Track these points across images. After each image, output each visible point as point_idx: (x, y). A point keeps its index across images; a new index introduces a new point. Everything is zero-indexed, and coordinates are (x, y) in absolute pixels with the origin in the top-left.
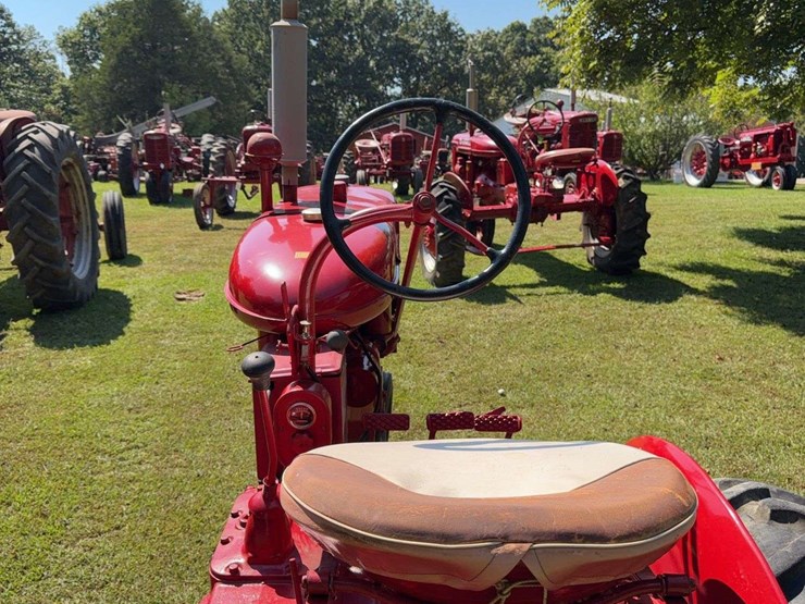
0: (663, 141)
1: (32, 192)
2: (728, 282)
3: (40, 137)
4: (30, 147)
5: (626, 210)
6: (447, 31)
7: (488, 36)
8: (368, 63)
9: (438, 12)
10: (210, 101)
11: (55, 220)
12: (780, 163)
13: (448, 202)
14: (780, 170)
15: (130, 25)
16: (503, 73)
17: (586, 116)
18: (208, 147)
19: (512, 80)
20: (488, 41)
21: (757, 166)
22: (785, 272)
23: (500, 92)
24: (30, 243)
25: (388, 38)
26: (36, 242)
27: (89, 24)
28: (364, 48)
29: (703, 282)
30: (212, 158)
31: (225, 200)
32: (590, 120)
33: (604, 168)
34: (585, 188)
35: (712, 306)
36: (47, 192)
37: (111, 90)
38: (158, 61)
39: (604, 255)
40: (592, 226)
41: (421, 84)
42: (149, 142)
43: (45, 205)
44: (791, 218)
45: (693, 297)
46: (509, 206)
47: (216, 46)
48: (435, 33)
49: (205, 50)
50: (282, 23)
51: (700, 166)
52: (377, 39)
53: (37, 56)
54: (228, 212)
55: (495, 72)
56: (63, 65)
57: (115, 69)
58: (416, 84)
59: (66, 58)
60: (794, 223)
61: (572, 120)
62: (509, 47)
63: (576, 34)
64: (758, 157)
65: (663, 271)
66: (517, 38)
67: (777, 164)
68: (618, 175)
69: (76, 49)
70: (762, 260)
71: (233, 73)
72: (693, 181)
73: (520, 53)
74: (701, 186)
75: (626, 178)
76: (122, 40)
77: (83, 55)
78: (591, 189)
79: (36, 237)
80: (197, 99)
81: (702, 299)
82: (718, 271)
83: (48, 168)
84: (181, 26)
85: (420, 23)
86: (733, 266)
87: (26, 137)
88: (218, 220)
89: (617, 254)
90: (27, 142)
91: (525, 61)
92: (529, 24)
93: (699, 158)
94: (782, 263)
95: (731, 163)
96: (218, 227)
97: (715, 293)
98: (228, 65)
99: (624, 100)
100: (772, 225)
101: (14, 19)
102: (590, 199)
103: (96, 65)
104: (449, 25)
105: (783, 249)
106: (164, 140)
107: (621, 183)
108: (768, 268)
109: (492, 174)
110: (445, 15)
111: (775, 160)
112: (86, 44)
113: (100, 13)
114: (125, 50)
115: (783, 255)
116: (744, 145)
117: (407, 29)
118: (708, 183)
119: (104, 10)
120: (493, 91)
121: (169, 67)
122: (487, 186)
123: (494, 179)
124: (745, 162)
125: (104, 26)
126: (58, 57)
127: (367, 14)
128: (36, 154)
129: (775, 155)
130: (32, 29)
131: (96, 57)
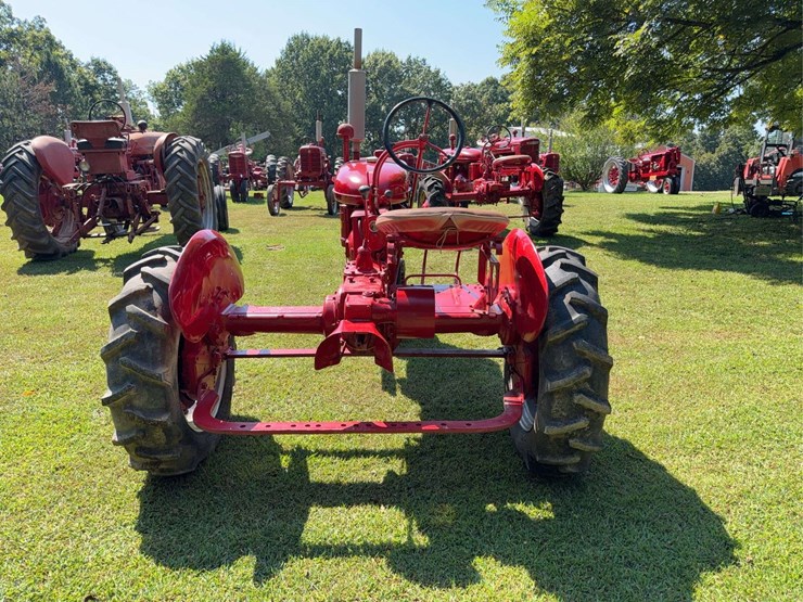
0: (592, 163)
1: (183, 178)
2: (613, 240)
3: (186, 145)
4: (180, 151)
5: (549, 195)
6: (439, 84)
7: (469, 88)
8: (380, 108)
9: (432, 70)
10: (266, 134)
11: (196, 195)
12: (669, 175)
13: (437, 188)
14: (669, 180)
15: (207, 79)
16: (479, 115)
17: (531, 140)
18: (272, 163)
19: (486, 121)
20: (469, 92)
21: (653, 178)
22: (651, 236)
23: (478, 129)
24: (182, 209)
25: (395, 90)
26: (186, 209)
27: (173, 79)
28: (377, 96)
29: (597, 240)
30: (278, 169)
31: (286, 198)
32: (534, 143)
33: (536, 169)
34: (524, 181)
35: (600, 252)
36: (192, 178)
37: (193, 127)
38: (227, 106)
39: (536, 224)
40: (529, 207)
41: (419, 124)
42: (232, 159)
43: (191, 186)
44: (667, 208)
45: (589, 248)
46: (476, 192)
47: (269, 94)
48: (430, 86)
49: (260, 97)
50: (354, 70)
51: (614, 179)
52: (387, 90)
53: (135, 102)
54: (288, 206)
55: (474, 115)
56: (153, 109)
57: (195, 111)
58: (415, 124)
59: (157, 105)
60: (667, 211)
61: (522, 143)
62: (484, 97)
63: (519, 83)
64: (655, 172)
65: (573, 235)
66: (491, 89)
67: (667, 176)
68: (544, 173)
69: (165, 98)
70: (639, 230)
71: (280, 115)
72: (610, 189)
73: (494, 100)
74: (616, 192)
75: (549, 174)
76: (201, 90)
77: (169, 102)
78: (527, 182)
79: (186, 205)
80: (256, 134)
81: (594, 248)
82: (608, 235)
83: (192, 164)
84: (243, 80)
85: (419, 78)
86: (618, 232)
87: (177, 145)
88: (282, 211)
89: (543, 224)
90: (178, 148)
91: (496, 107)
92: (499, 79)
93: (614, 173)
94: (651, 231)
95: (636, 177)
96: (283, 215)
97: (602, 246)
98: (278, 109)
99: (564, 134)
100: (652, 212)
101: (119, 75)
102: (527, 188)
103: (180, 109)
104: (440, 80)
105: (655, 224)
106: (242, 157)
107: (546, 177)
108: (641, 233)
109: (466, 175)
110: (438, 72)
111: (666, 173)
112: (172, 94)
113: (182, 70)
114: (202, 98)
115: (653, 227)
116: (646, 164)
117: (409, 82)
118: (620, 190)
119: (185, 69)
120: (473, 129)
121: (235, 110)
122: (462, 182)
123: (467, 178)
124: (645, 175)
125: (185, 79)
126: (149, 103)
127: (379, 71)
128: (184, 155)
129: (666, 169)
130: (130, 82)
131: (179, 103)
